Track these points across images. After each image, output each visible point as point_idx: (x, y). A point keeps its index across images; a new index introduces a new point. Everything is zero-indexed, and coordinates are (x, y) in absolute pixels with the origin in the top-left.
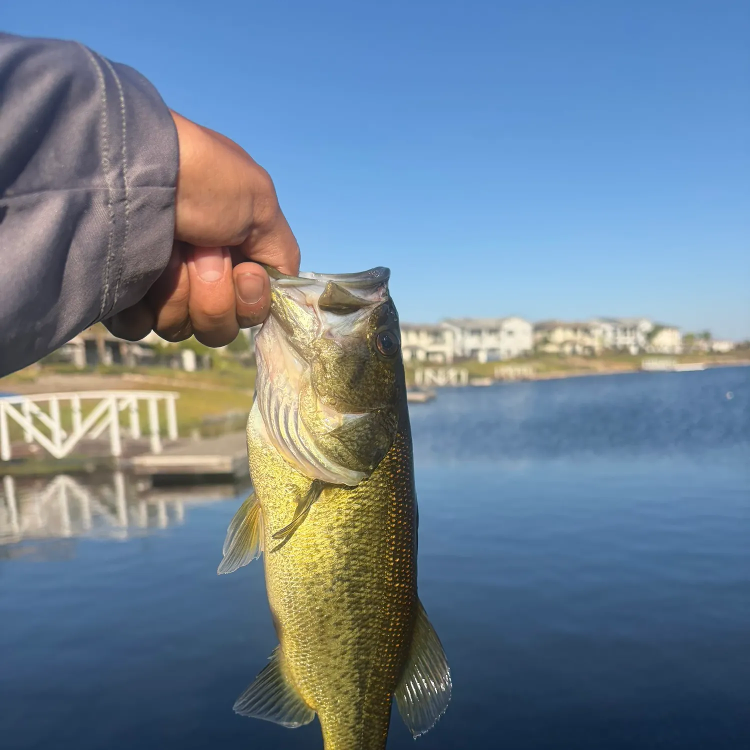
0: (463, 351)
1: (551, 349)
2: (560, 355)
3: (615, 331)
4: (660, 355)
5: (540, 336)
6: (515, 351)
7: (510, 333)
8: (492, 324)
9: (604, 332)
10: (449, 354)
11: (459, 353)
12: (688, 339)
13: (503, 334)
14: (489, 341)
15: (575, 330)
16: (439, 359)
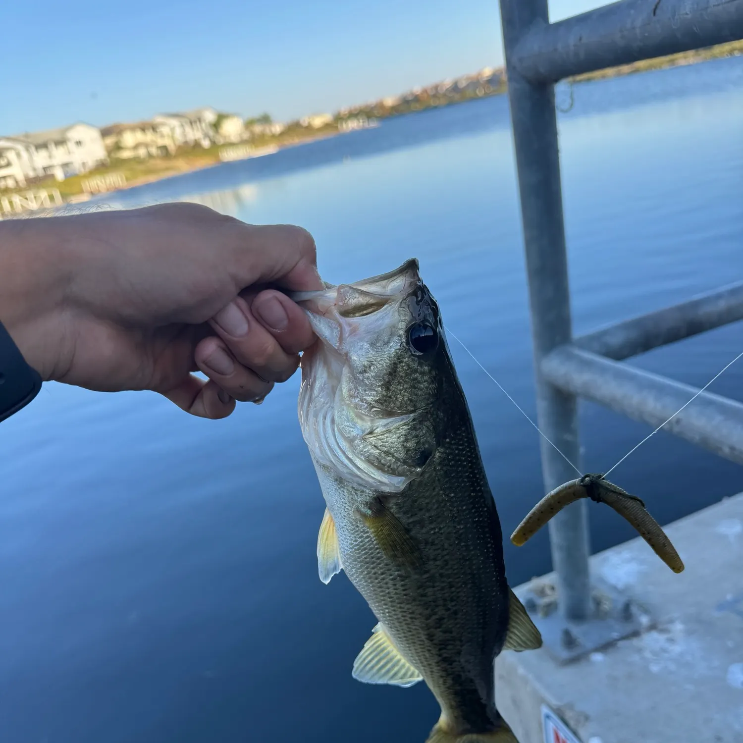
0: (34, 169)
1: (126, 154)
2: (137, 160)
3: (182, 126)
4: (231, 145)
5: (110, 141)
6: (91, 163)
7: (79, 143)
8: (57, 137)
9: (173, 130)
10: (20, 177)
11: (31, 174)
12: (249, 124)
13: (71, 145)
14: (59, 155)
15: (143, 129)
16: (10, 183)
